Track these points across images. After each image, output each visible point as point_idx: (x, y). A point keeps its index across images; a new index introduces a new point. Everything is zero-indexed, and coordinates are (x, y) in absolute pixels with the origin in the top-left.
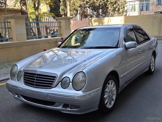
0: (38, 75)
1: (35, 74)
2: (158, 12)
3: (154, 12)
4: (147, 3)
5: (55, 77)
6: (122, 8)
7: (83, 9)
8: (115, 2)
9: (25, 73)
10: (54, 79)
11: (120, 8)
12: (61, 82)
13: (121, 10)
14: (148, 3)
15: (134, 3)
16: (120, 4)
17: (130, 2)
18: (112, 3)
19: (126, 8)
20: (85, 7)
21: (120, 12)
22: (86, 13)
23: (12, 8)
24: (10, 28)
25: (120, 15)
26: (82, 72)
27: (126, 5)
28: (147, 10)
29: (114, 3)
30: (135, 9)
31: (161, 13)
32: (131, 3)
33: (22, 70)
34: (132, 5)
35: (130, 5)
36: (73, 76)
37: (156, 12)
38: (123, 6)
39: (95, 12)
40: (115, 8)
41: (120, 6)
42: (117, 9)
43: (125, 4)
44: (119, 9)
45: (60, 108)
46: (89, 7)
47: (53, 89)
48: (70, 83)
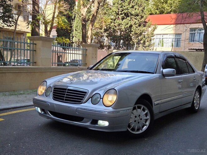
0: (69, 90)
1: (66, 89)
2: (194, 49)
3: (189, 49)
4: (178, 38)
5: (86, 93)
6: (148, 41)
7: (99, 38)
8: (141, 33)
9: (55, 88)
10: (85, 95)
11: (146, 41)
12: (92, 98)
13: (147, 44)
14: (180, 38)
15: (163, 37)
16: (146, 36)
17: (157, 35)
18: (137, 34)
19: (152, 42)
20: (101, 36)
21: (145, 46)
22: (102, 44)
23: (12, 29)
24: (35, 51)
25: (145, 49)
26: (114, 89)
27: (153, 38)
28: (177, 46)
29: (139, 34)
30: (163, 44)
31: (196, 51)
32: (159, 36)
33: (51, 86)
34: (160, 38)
35: (157, 38)
36: (104, 93)
37: (191, 49)
38: (149, 39)
39: (114, 43)
40: (140, 41)
41: (146, 38)
42: (142, 42)
43: (152, 36)
44: (144, 42)
45: (88, 124)
46: (107, 37)
47: (82, 104)
48: (101, 99)
